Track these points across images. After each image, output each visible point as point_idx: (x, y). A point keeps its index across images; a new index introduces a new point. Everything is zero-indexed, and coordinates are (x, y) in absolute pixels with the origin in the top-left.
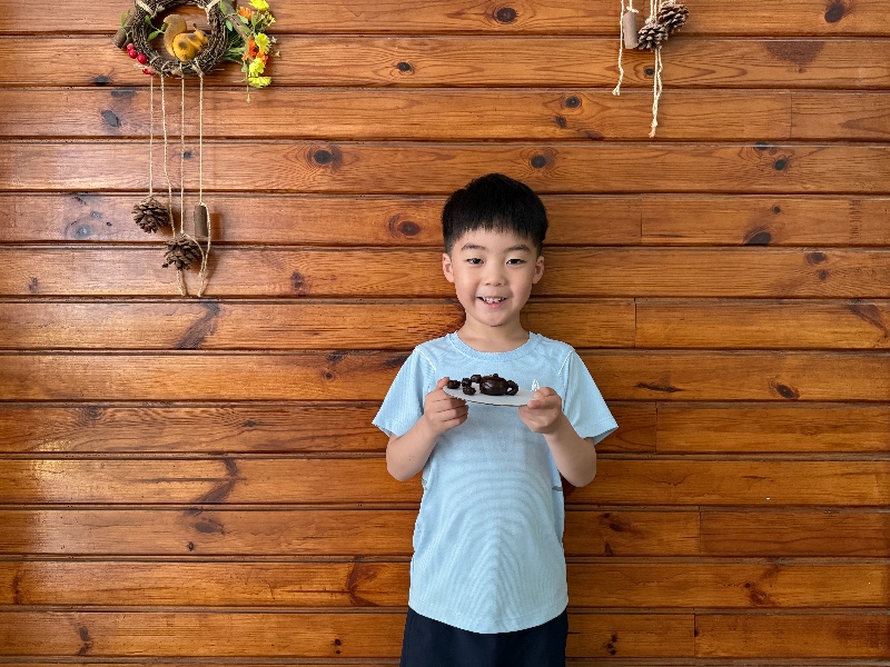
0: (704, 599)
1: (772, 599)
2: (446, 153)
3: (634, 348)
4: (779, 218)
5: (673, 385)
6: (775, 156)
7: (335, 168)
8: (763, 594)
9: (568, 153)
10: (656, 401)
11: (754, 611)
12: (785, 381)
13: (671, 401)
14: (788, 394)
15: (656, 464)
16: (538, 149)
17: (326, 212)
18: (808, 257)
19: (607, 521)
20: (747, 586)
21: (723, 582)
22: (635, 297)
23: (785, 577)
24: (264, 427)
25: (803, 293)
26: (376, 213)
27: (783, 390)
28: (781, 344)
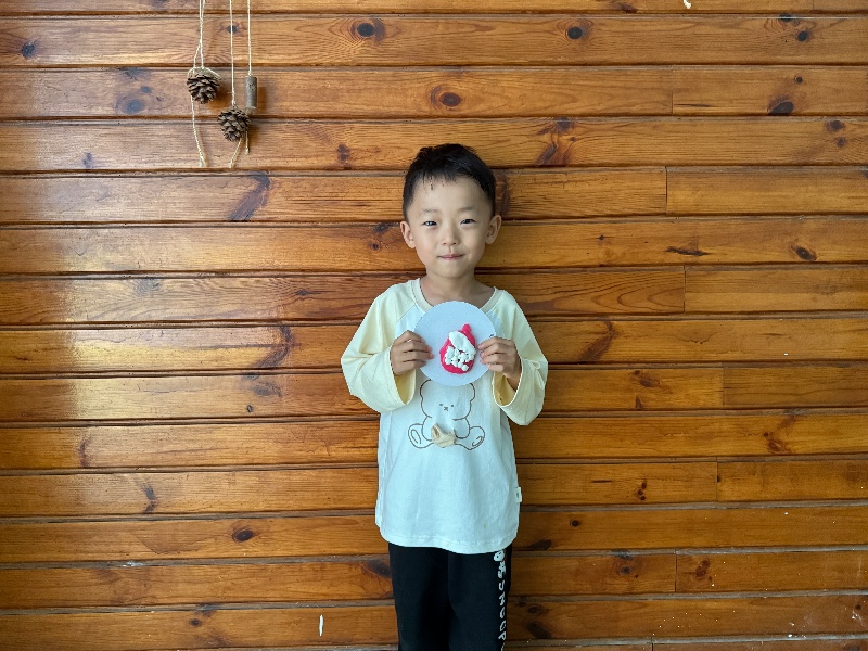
0: (726, 448)
1: (789, 446)
2: (485, 24)
3: (665, 214)
4: (801, 88)
5: (701, 249)
6: (799, 27)
7: (379, 40)
8: (780, 442)
9: (603, 24)
10: (685, 264)
11: (771, 458)
12: (804, 244)
13: (698, 264)
14: (806, 257)
15: (684, 324)
16: (574, 21)
17: (370, 85)
18: (827, 125)
19: (637, 378)
20: (766, 435)
21: (744, 432)
22: (667, 166)
23: (800, 427)
24: (315, 296)
25: (822, 160)
26: (417, 85)
27: (801, 251)
28: (801, 209)
